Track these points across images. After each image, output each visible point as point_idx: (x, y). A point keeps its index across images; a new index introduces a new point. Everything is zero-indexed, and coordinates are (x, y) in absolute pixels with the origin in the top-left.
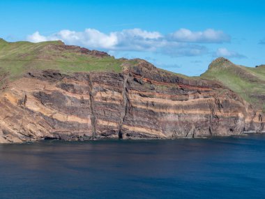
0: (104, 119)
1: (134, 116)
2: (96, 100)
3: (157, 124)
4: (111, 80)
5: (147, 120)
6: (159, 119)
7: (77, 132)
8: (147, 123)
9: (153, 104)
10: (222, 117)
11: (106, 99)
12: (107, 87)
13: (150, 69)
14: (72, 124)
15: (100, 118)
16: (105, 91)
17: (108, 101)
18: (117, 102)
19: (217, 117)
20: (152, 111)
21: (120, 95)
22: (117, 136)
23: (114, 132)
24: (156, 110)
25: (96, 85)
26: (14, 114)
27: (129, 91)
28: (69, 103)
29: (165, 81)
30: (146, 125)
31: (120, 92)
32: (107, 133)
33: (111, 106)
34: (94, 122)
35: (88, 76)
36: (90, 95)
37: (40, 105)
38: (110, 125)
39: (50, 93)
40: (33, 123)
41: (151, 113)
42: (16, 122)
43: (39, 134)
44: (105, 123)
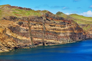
0: (36, 38)
1: (49, 35)
2: (32, 29)
3: (58, 38)
4: (37, 20)
5: (54, 36)
6: (58, 35)
7: (27, 44)
8: (54, 37)
9: (55, 29)
10: (77, 33)
11: (36, 28)
12: (36, 23)
13: (51, 14)
14: (24, 40)
15: (34, 37)
16: (35, 25)
17: (37, 29)
18: (41, 29)
19: (75, 33)
20: (55, 32)
21: (42, 26)
22: (42, 44)
23: (40, 43)
24: (57, 32)
25: (31, 22)
26: (3, 37)
27: (45, 24)
28: (22, 31)
29: (57, 19)
30: (54, 39)
31: (42, 25)
32: (37, 43)
33: (39, 31)
34: (32, 39)
35: (28, 18)
36: (29, 27)
37: (12, 32)
38: (38, 40)
39: (15, 27)
40: (10, 41)
41: (55, 33)
42: (4, 41)
43: (13, 46)
44: (36, 39)
